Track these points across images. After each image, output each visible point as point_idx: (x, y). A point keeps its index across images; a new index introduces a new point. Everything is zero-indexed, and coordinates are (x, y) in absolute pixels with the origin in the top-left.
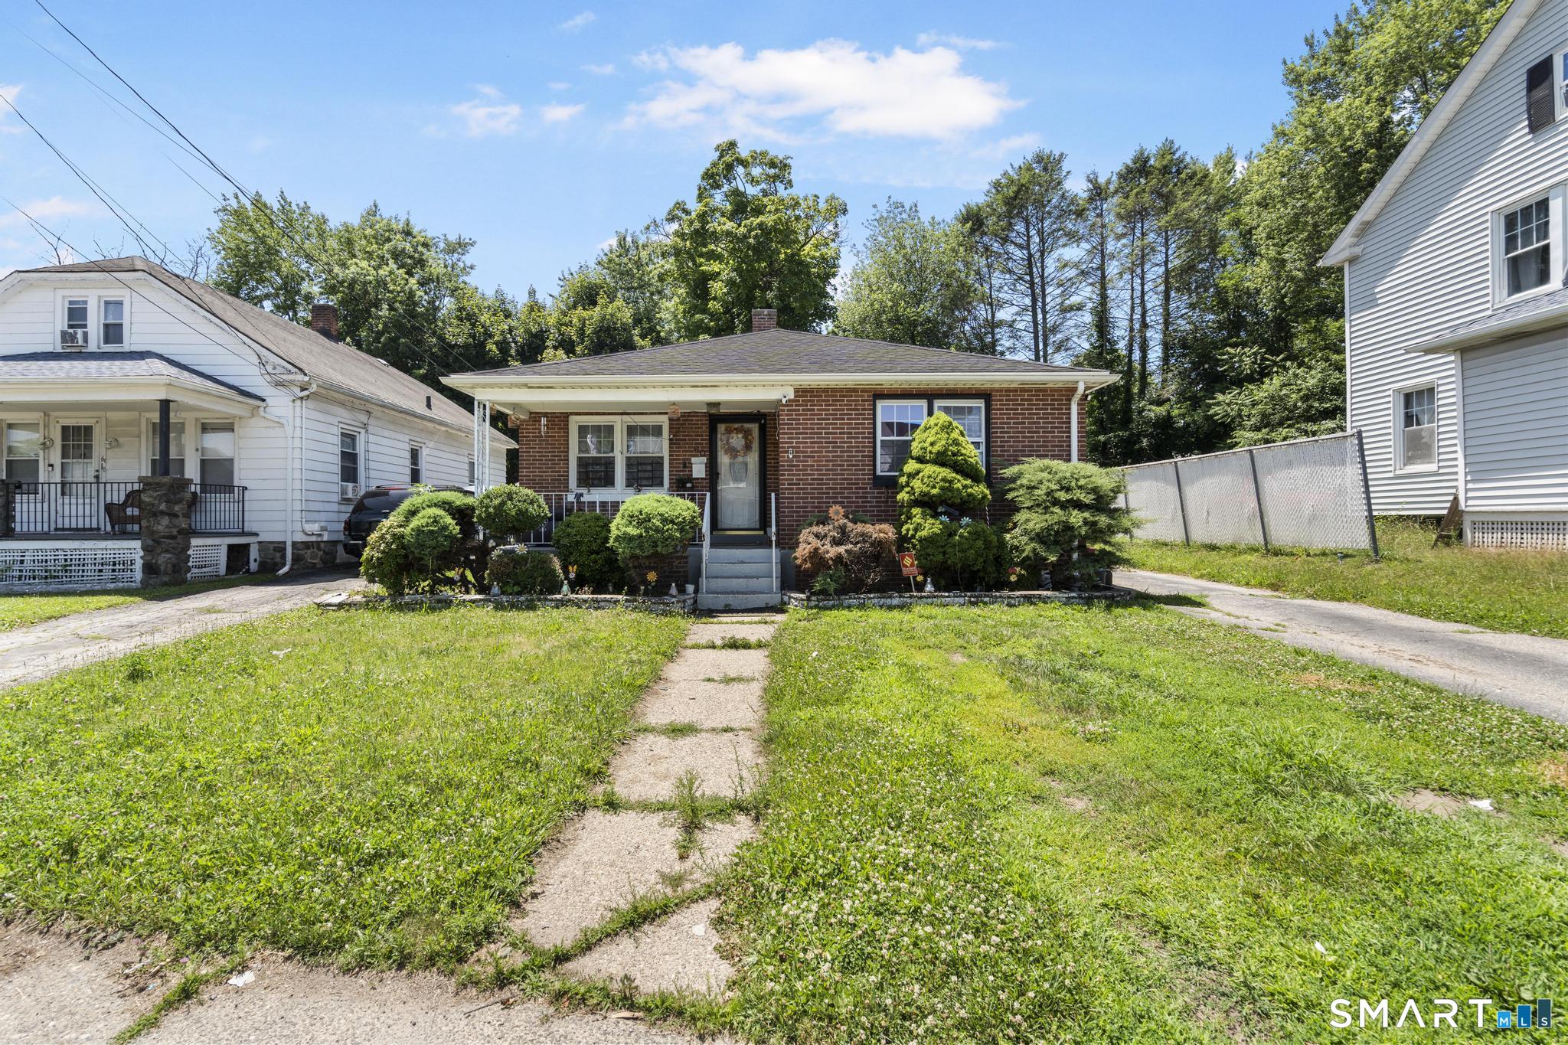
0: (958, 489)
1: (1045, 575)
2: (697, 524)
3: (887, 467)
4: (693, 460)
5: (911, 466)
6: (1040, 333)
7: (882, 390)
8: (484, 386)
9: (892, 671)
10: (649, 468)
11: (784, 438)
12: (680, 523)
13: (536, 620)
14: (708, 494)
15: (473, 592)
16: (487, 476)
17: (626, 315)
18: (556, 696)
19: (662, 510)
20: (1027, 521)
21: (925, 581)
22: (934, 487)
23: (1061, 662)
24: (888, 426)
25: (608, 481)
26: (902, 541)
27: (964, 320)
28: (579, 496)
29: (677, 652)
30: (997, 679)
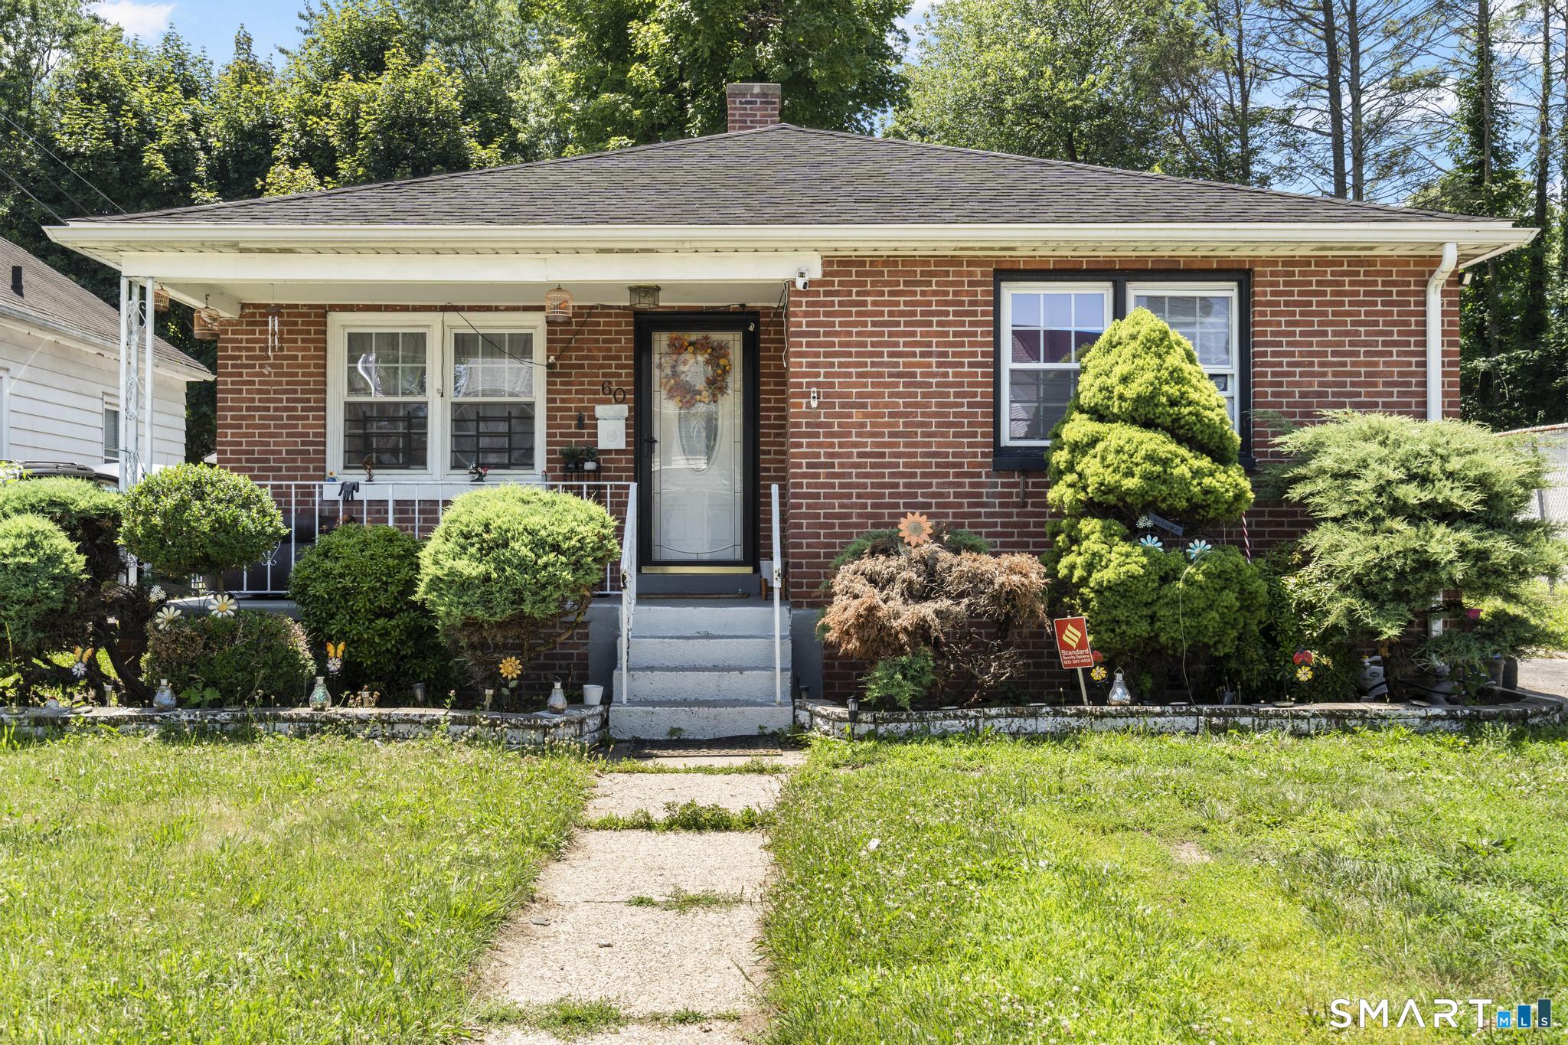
0: (1182, 478)
1: (1372, 667)
2: (610, 553)
3: (1022, 429)
4: (600, 410)
5: (1078, 428)
6: (1348, 136)
7: (1014, 260)
8: (142, 246)
9: (1051, 886)
10: (503, 427)
11: (797, 365)
12: (573, 551)
13: (254, 765)
14: (633, 486)
15: (114, 699)
16: (146, 443)
17: (449, 95)
18: (303, 940)
19: (534, 521)
20: (1335, 548)
21: (1110, 679)
22: (1130, 474)
23: (1422, 865)
24: (1026, 340)
25: (413, 456)
26: (1060, 592)
27: (1183, 107)
28: (350, 489)
29: (569, 838)
30: (1280, 903)
